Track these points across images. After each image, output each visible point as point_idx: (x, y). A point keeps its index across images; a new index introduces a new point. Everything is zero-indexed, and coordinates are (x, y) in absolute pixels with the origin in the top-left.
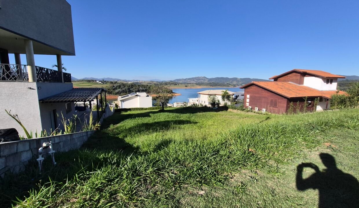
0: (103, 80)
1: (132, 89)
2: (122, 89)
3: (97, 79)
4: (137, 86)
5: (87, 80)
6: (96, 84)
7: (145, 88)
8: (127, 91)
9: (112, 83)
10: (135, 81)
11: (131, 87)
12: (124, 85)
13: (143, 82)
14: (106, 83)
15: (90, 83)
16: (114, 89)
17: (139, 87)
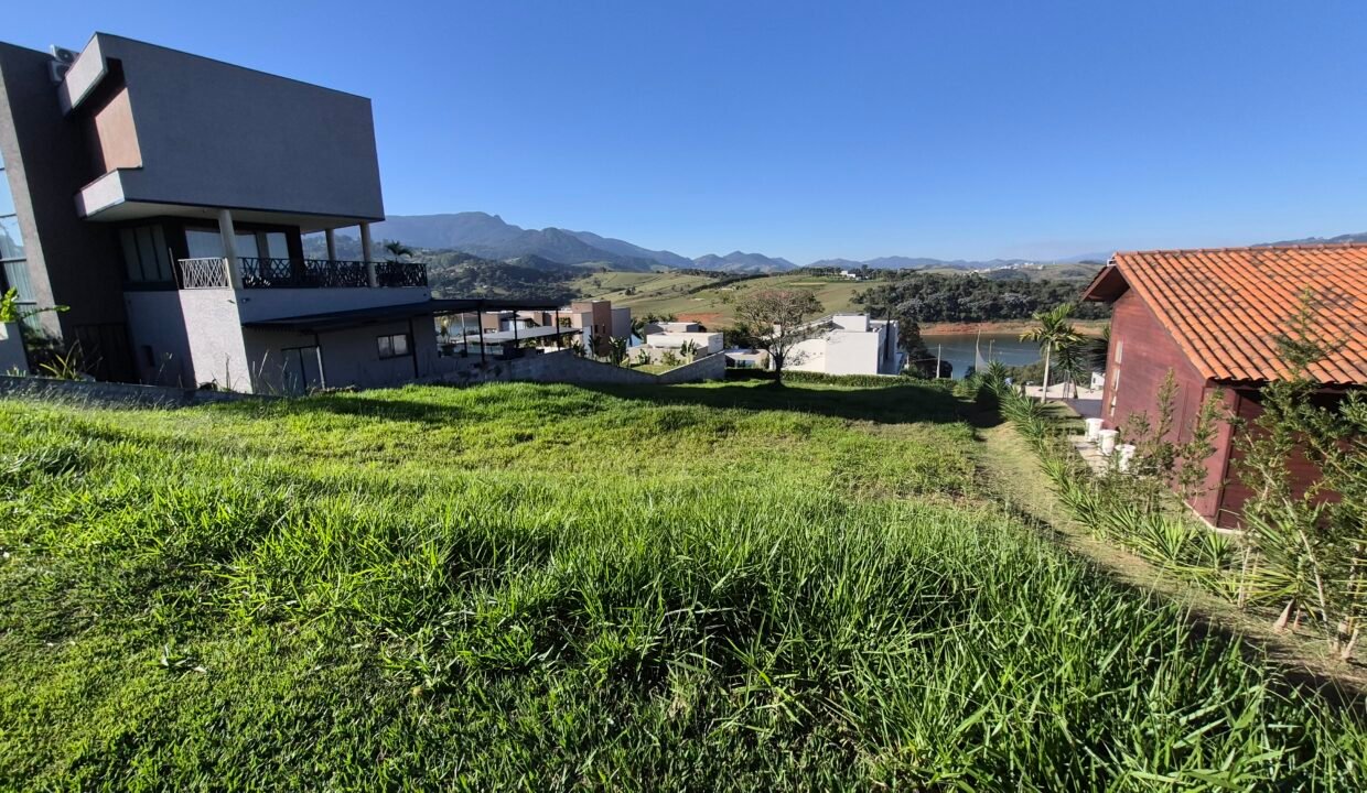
0: (865, 267)
1: (968, 299)
2: (923, 299)
3: (842, 261)
4: (994, 288)
5: (814, 270)
6: (838, 281)
7: (1028, 293)
8: (944, 308)
9: (891, 275)
10: (1003, 263)
11: (965, 290)
12: (934, 283)
13: (1040, 268)
14: (871, 279)
15: (820, 278)
16: (893, 301)
17: (1000, 293)
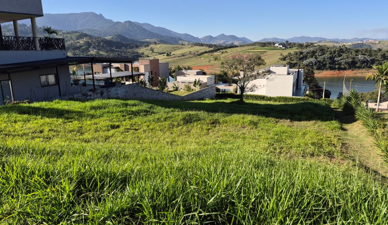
0: (287, 41)
1: (340, 58)
2: (316, 58)
3: (276, 39)
4: (353, 53)
5: (261, 43)
6: (273, 49)
7: (371, 55)
8: (328, 62)
9: (301, 46)
10: (358, 40)
11: (338, 54)
12: (323, 50)
13: (377, 42)
14: (290, 48)
15: (264, 48)
16: (301, 59)
17: (356, 55)
